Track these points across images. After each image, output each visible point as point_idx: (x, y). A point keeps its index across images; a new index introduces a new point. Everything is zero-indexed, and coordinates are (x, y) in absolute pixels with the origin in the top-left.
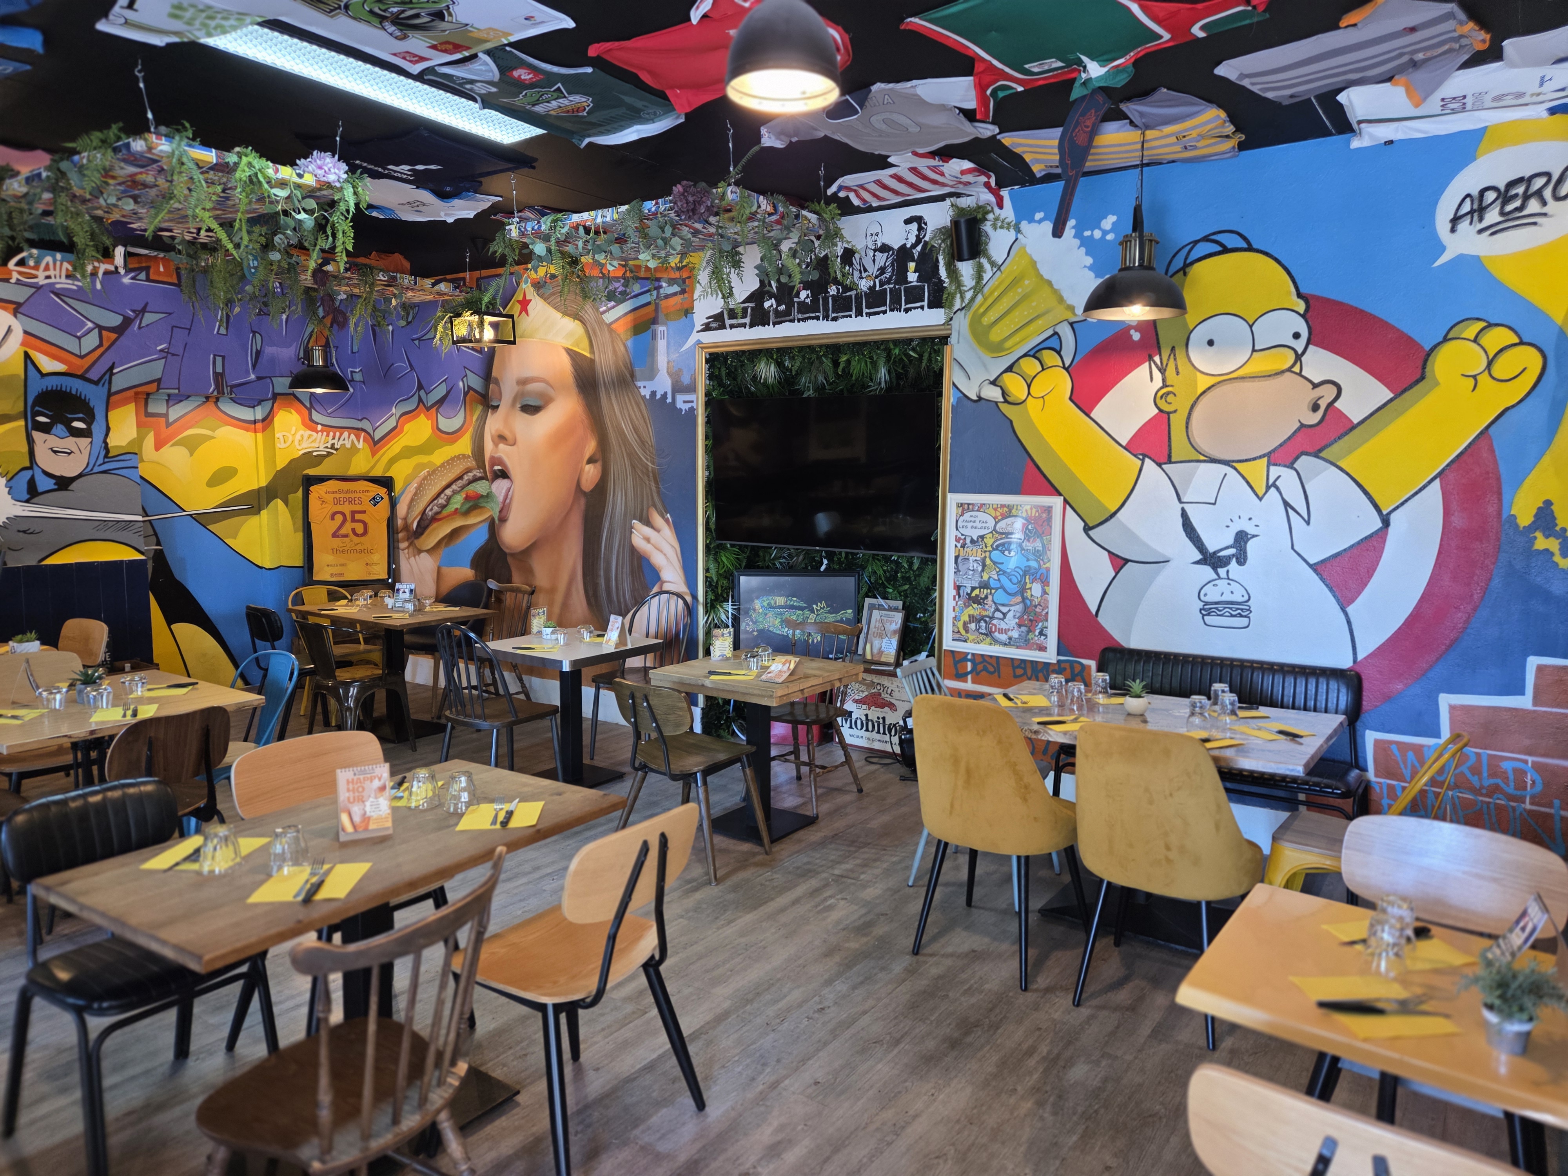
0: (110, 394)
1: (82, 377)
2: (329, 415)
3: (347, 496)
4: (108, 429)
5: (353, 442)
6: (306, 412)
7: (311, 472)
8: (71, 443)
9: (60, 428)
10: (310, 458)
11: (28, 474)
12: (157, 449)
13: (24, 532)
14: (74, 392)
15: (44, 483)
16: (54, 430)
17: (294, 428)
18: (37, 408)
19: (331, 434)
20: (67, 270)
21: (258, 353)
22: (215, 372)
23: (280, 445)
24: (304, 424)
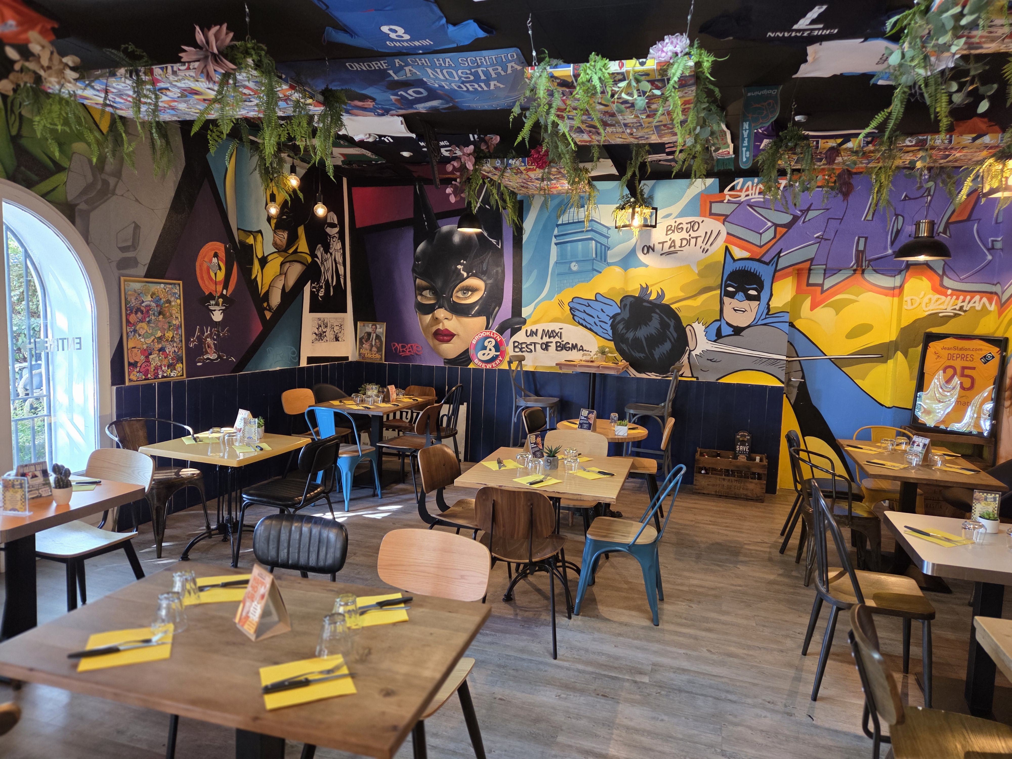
0: (776, 271)
1: (759, 261)
2: (962, 281)
3: (961, 352)
4: (771, 295)
5: (984, 305)
6: (937, 279)
7: (935, 330)
8: (746, 304)
9: (741, 295)
10: (934, 318)
11: (718, 324)
12: (812, 309)
13: (711, 360)
14: (752, 271)
15: (726, 330)
16: (737, 296)
17: (923, 293)
18: (728, 282)
19: (961, 298)
20: (760, 188)
21: (898, 232)
22: (857, 250)
23: (907, 306)
24: (934, 289)
